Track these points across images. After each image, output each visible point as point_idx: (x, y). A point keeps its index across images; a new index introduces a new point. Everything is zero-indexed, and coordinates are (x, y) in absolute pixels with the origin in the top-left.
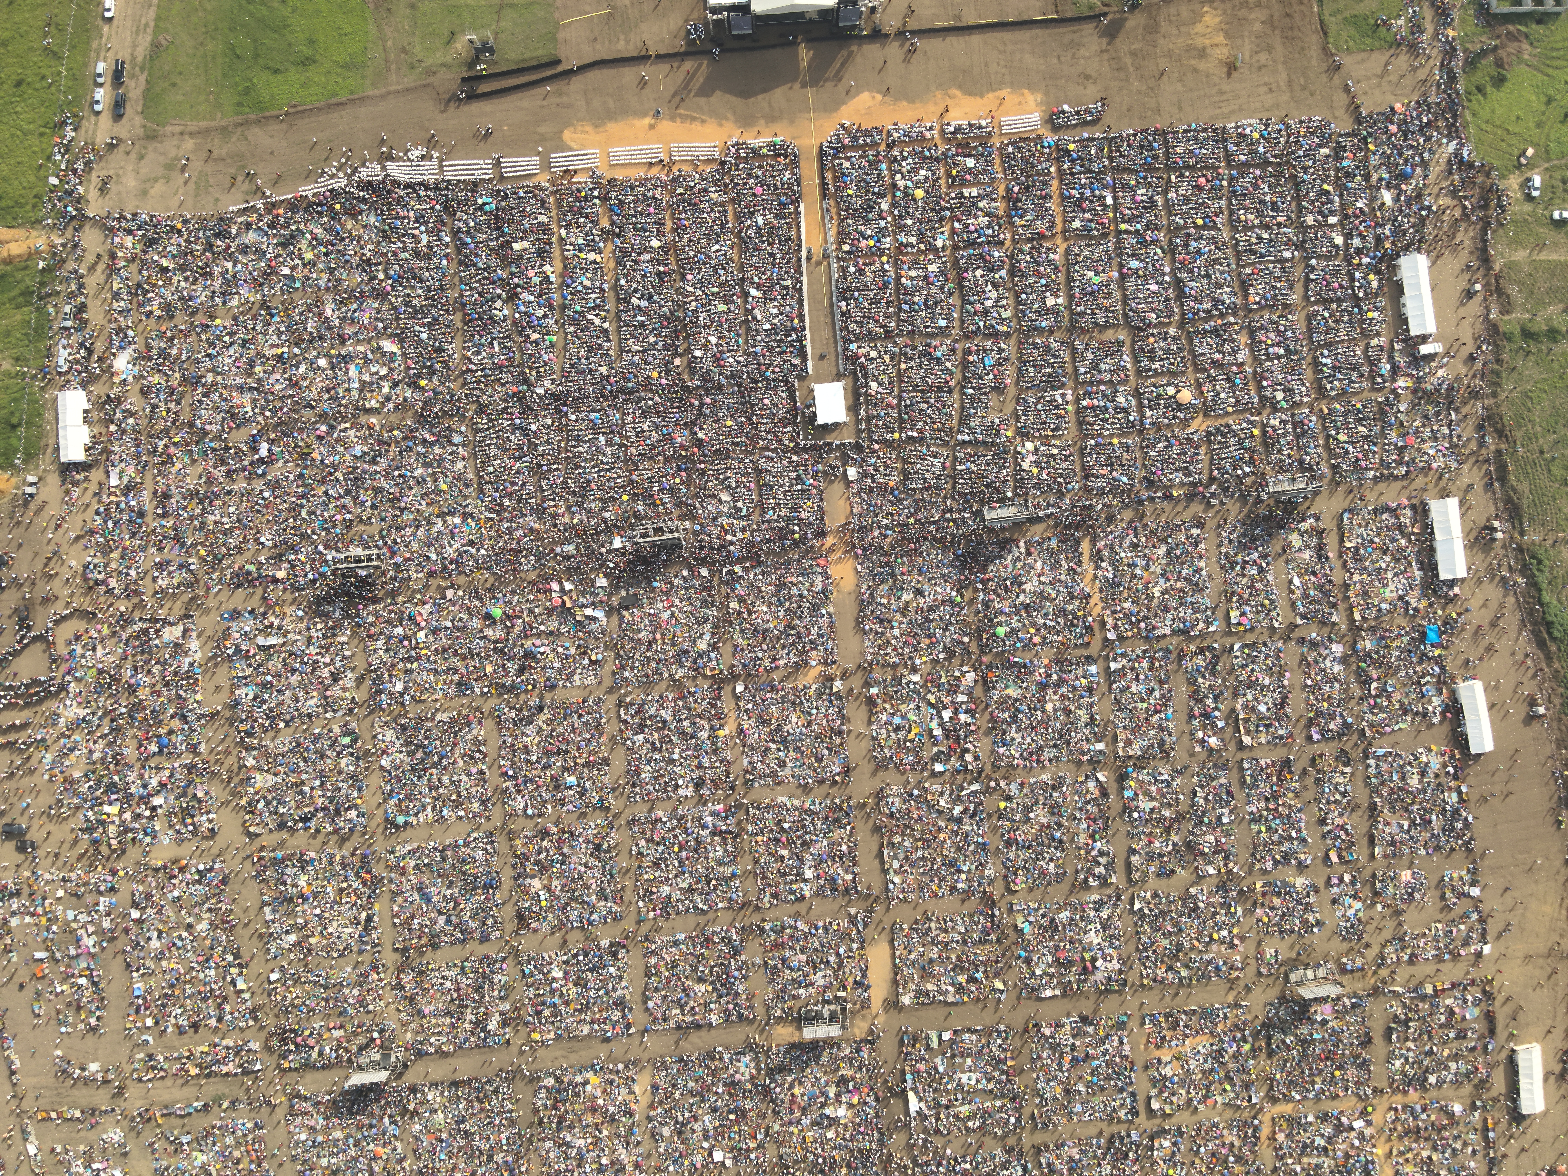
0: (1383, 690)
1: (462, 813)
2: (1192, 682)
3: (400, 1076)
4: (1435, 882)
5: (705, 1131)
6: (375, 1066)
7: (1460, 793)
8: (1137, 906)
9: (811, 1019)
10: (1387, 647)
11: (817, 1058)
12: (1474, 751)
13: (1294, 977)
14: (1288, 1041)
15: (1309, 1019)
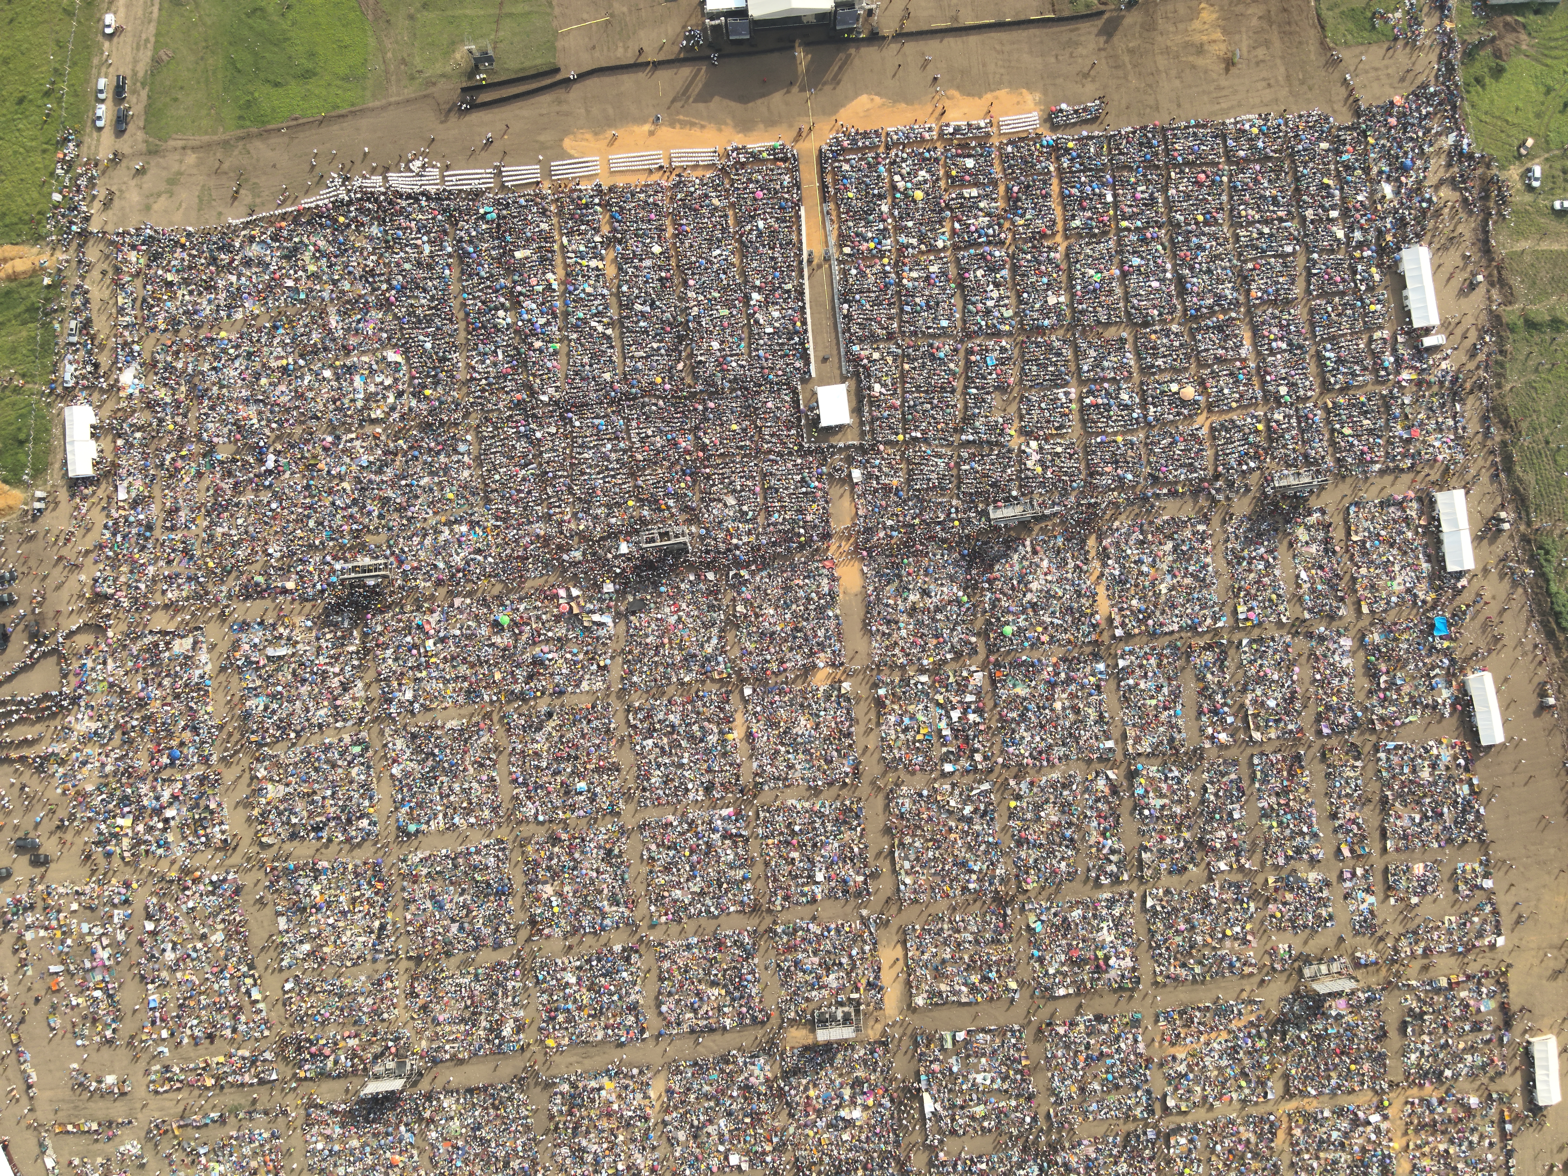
0: (1392, 683)
1: (472, 820)
2: (1201, 678)
3: (415, 1084)
4: (1448, 875)
5: (721, 1135)
6: (390, 1074)
7: (1471, 785)
8: (1150, 903)
9: (824, 1022)
10: (1396, 640)
11: (831, 1061)
12: (1484, 743)
13: (1307, 972)
14: (1303, 1036)
15: (1323, 1014)
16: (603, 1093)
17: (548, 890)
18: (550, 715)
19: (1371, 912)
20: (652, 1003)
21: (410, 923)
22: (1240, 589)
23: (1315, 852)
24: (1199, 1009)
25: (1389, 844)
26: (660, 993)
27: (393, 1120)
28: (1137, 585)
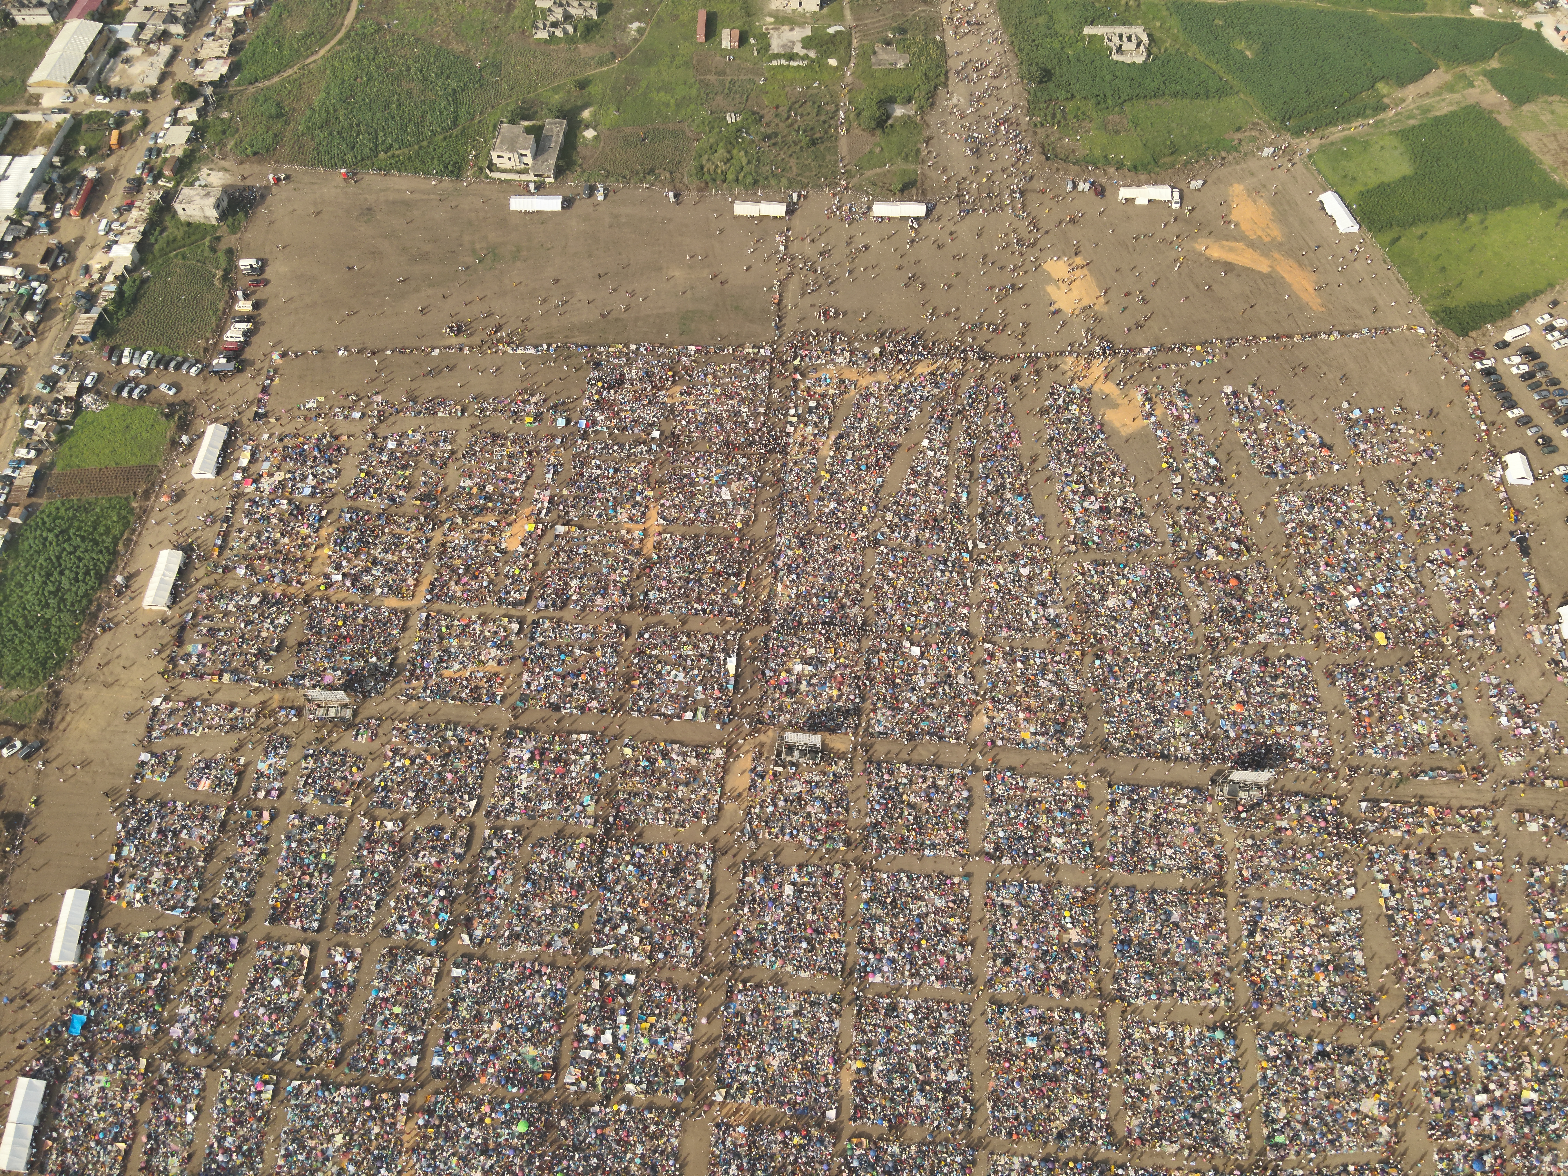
0: (149, 974)
2: (338, 1026)
3: (1219, 773)
4: (181, 773)
5: (925, 674)
6: (1244, 786)
7: (118, 854)
9: (812, 751)
10: (125, 1022)
11: (812, 716)
12: (87, 892)
13: (348, 713)
14: (374, 659)
15: (349, 674)
16: (1032, 730)
17: (1075, 935)
18: (1061, 1136)
19: (266, 754)
20: (977, 803)
21: (1223, 931)
22: (260, 1120)
23: (296, 822)
24: (461, 699)
25: (222, 814)
26: (969, 808)
27: (1242, 745)
28: (368, 1150)
